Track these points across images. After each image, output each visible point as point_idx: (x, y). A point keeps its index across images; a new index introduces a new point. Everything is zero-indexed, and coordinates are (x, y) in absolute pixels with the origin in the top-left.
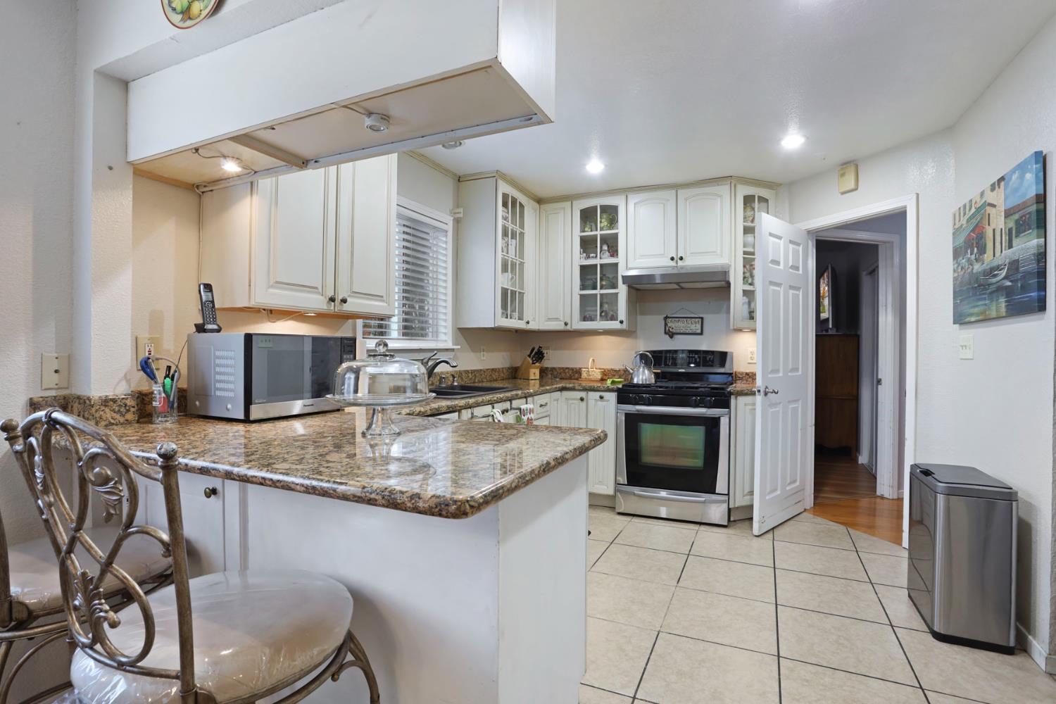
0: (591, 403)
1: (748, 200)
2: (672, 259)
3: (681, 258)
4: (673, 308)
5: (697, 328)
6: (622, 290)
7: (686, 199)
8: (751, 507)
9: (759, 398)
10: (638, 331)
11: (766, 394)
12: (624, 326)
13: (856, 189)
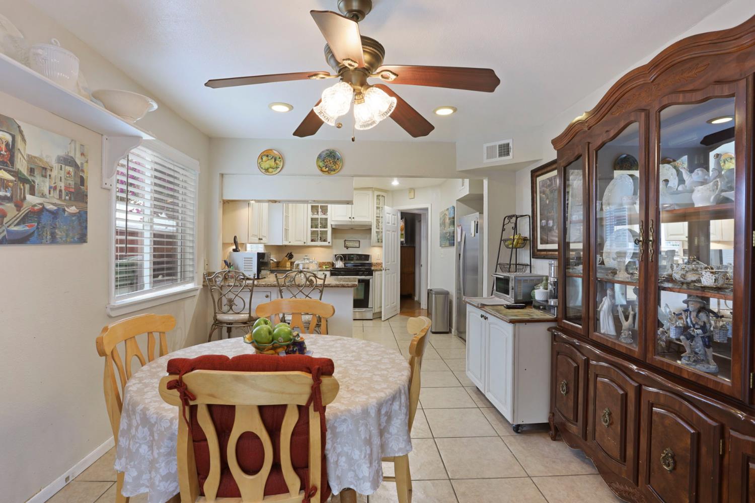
1: (378, 196)
2: (350, 218)
3: (353, 218)
4: (349, 236)
5: (357, 245)
6: (329, 230)
8: (381, 312)
9: (383, 271)
10: (335, 246)
11: (386, 270)
12: (330, 244)
13: (414, 198)
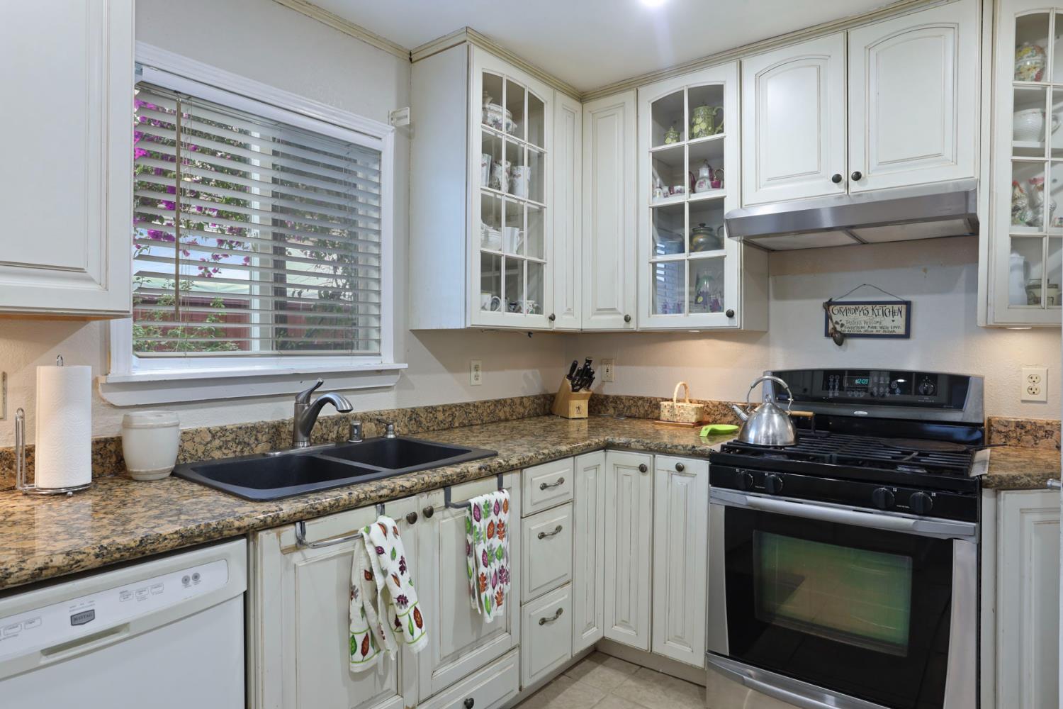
0: (661, 477)
1: (1029, 28)
2: (837, 179)
3: (857, 176)
4: (843, 284)
5: (898, 324)
6: (732, 250)
7: (868, 48)
10: (772, 331)
12: (736, 322)
